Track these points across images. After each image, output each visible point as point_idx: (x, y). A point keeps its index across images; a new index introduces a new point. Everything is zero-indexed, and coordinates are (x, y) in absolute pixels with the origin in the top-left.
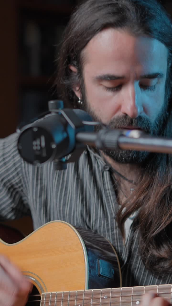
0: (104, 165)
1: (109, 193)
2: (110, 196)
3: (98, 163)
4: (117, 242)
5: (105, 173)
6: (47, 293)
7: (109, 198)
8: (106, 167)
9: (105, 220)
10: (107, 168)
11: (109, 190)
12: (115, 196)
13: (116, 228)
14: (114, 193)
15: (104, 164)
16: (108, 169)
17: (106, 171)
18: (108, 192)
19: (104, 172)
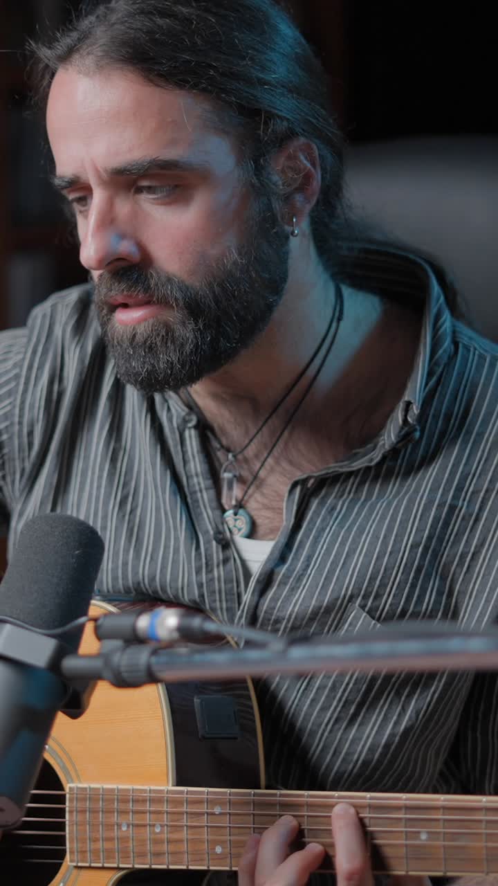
0: (183, 414)
1: (199, 484)
2: (201, 491)
3: (169, 409)
4: (221, 601)
5: (187, 433)
6: (80, 785)
7: (199, 495)
8: (187, 418)
9: (192, 544)
10: (190, 421)
11: (197, 475)
12: (212, 492)
13: (218, 566)
14: (210, 482)
15: (183, 410)
16: (194, 422)
17: (190, 428)
18: (195, 480)
19: (184, 430)
